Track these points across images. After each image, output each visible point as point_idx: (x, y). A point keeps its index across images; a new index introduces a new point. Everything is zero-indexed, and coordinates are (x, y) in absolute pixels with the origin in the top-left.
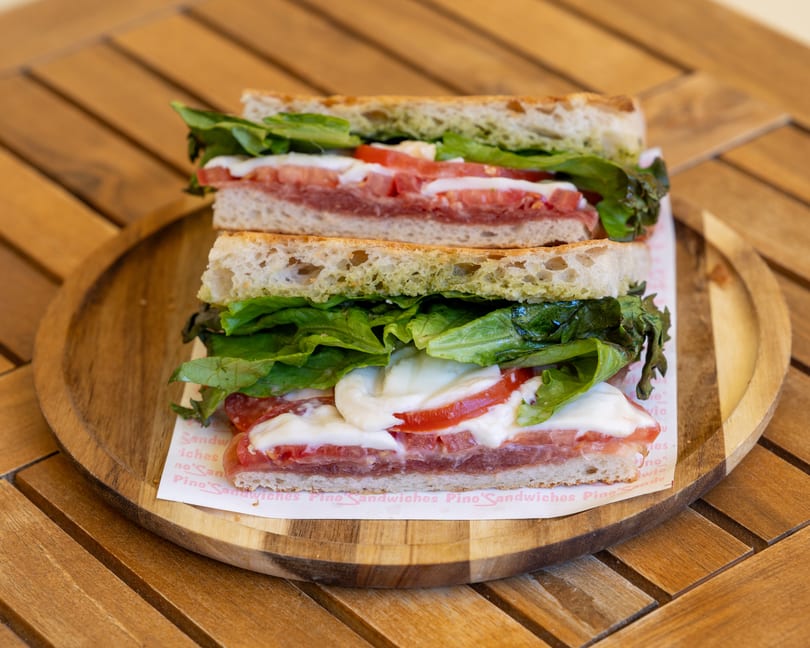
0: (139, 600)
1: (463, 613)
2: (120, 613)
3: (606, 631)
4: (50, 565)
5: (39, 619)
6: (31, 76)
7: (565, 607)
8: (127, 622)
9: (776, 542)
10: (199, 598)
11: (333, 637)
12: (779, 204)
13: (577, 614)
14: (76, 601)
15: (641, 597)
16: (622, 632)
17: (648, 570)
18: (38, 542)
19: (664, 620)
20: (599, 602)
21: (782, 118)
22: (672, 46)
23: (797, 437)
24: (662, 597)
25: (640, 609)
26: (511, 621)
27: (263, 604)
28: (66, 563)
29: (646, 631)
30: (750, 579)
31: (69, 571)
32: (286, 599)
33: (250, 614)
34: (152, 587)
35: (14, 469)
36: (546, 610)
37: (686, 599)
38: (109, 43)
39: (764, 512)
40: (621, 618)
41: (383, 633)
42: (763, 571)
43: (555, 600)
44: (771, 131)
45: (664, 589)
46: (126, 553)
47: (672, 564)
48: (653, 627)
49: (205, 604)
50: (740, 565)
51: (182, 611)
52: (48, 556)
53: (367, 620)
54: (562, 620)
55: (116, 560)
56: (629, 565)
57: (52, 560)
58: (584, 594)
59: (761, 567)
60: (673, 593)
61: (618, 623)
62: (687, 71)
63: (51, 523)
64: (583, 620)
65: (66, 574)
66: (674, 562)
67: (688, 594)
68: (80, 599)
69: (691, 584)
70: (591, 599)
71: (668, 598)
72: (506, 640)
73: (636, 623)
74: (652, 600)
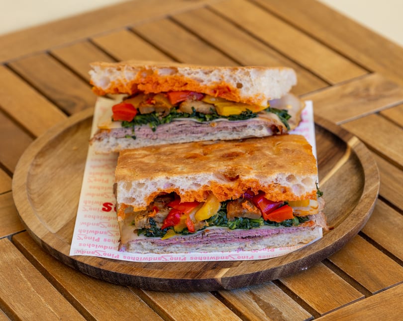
0: (62, 297)
1: (218, 315)
2: (52, 303)
4: (22, 278)
5: (13, 303)
6: (51, 55)
7: (268, 316)
8: (55, 307)
9: (376, 293)
10: (91, 299)
14: (32, 296)
15: (306, 314)
17: (311, 302)
18: (18, 268)
20: (284, 314)
22: (364, 60)
23: (395, 246)
24: (316, 315)
25: (304, 320)
27: (121, 304)
28: (29, 278)
30: (361, 310)
31: (31, 283)
32: (133, 302)
33: (114, 308)
34: (69, 292)
35: (12, 234)
36: (258, 317)
37: (328, 317)
38: (90, 41)
39: (373, 279)
42: (368, 307)
43: (264, 313)
45: (318, 311)
46: (59, 276)
47: (324, 300)
49: (93, 302)
50: (357, 303)
51: (82, 305)
52: (22, 275)
53: (170, 315)
55: (54, 279)
56: (303, 299)
57: (23, 277)
58: (278, 311)
59: (367, 304)
60: (322, 313)
62: (370, 72)
63: (26, 260)
65: (29, 283)
66: (325, 299)
67: (329, 314)
68: (34, 295)
69: (331, 310)
70: (281, 313)
71: (319, 315)
74: (311, 316)
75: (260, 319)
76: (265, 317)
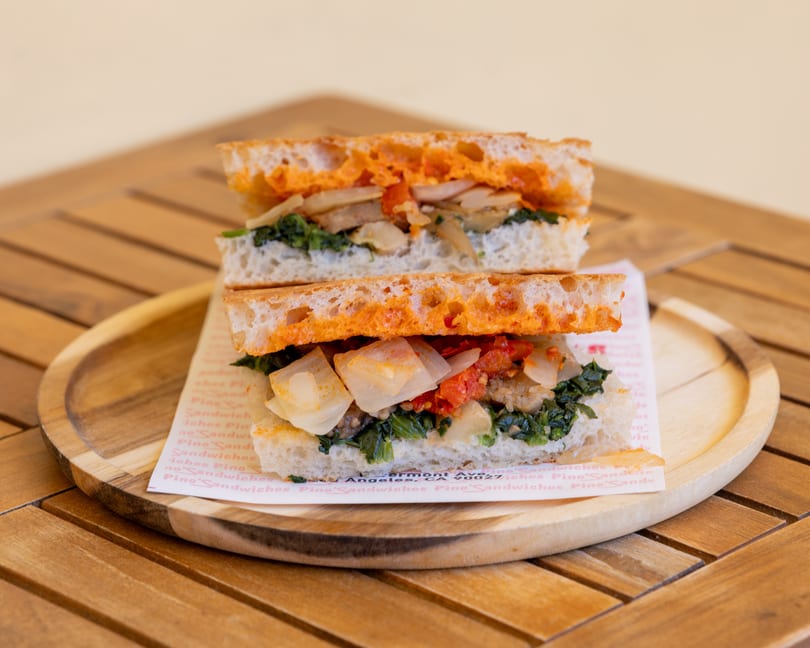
0: (190, 582)
2: (174, 593)
3: (660, 583)
4: (92, 561)
5: (92, 599)
7: (616, 567)
8: (181, 597)
9: (804, 516)
10: (250, 578)
12: (738, 299)
13: (628, 572)
14: (126, 585)
15: (688, 559)
16: (676, 583)
17: (689, 539)
18: (76, 546)
19: (714, 573)
20: (646, 563)
21: (722, 243)
24: (709, 558)
25: (689, 566)
26: (565, 580)
28: (109, 560)
29: (699, 581)
30: (789, 542)
31: (114, 565)
34: (200, 573)
35: (39, 498)
36: (597, 571)
37: (731, 559)
38: (63, 217)
39: (789, 497)
40: (672, 574)
41: (440, 594)
42: (799, 537)
43: (604, 564)
44: (714, 253)
45: (709, 552)
47: (711, 535)
48: (706, 578)
49: (257, 582)
50: (777, 532)
51: (235, 588)
52: (90, 556)
54: (616, 578)
55: (159, 556)
56: (669, 537)
57: (95, 558)
58: (631, 559)
59: (797, 533)
60: (717, 555)
61: (671, 576)
62: (624, 217)
63: (86, 533)
64: (636, 575)
65: (110, 567)
66: (713, 534)
67: (733, 554)
68: (130, 583)
69: (733, 547)
70: (639, 562)
71: (713, 558)
72: (564, 593)
73: (688, 577)
74: (699, 560)
75: (602, 573)
76: (611, 570)
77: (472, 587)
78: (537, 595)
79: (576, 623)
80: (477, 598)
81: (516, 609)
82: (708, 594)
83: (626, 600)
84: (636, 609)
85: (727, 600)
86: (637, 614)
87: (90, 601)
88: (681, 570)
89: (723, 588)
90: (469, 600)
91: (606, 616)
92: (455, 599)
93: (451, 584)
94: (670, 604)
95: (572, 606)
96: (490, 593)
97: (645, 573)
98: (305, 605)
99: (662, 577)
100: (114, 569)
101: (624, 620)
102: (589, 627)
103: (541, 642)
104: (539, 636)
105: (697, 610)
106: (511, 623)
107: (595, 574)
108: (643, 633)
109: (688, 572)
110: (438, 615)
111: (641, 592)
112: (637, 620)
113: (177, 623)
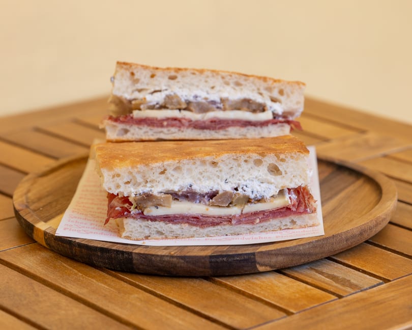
2: (106, 283)
3: (359, 290)
7: (337, 282)
8: (108, 285)
11: (218, 291)
13: (343, 285)
14: (81, 278)
15: (376, 281)
16: (368, 291)
17: (377, 272)
19: (388, 287)
20: (352, 281)
24: (386, 281)
25: (376, 284)
26: (309, 287)
28: (74, 268)
29: (380, 290)
33: (173, 284)
36: (326, 283)
37: (398, 282)
40: (366, 287)
41: (243, 290)
43: (331, 280)
45: (384, 277)
48: (384, 289)
51: (137, 283)
52: (65, 265)
54: (336, 287)
56: (367, 270)
57: (67, 266)
58: (345, 279)
60: (391, 279)
61: (365, 288)
64: (348, 287)
65: (74, 270)
66: (390, 270)
67: (399, 280)
68: (83, 278)
69: (400, 277)
70: (349, 281)
71: (389, 281)
72: (308, 292)
73: (374, 288)
74: (381, 281)
75: (329, 285)
76: (334, 284)
77: (260, 288)
78: (293, 293)
79: (312, 306)
80: (262, 292)
81: (282, 298)
82: (384, 296)
83: (340, 297)
84: (345, 301)
85: (393, 300)
86: (345, 304)
87: (61, 284)
88: (371, 285)
89: (392, 294)
90: (257, 293)
91: (328, 304)
92: (251, 293)
93: (249, 286)
94: (363, 300)
95: (312, 298)
96: (269, 291)
97: (352, 286)
98: (172, 292)
99: (361, 288)
100: (76, 272)
101: (337, 306)
102: (319, 308)
103: (292, 314)
104: (292, 310)
105: (377, 303)
106: (278, 305)
107: (326, 285)
108: (347, 312)
109: (375, 286)
110: (241, 299)
111: (348, 294)
112: (344, 306)
113: (105, 296)
